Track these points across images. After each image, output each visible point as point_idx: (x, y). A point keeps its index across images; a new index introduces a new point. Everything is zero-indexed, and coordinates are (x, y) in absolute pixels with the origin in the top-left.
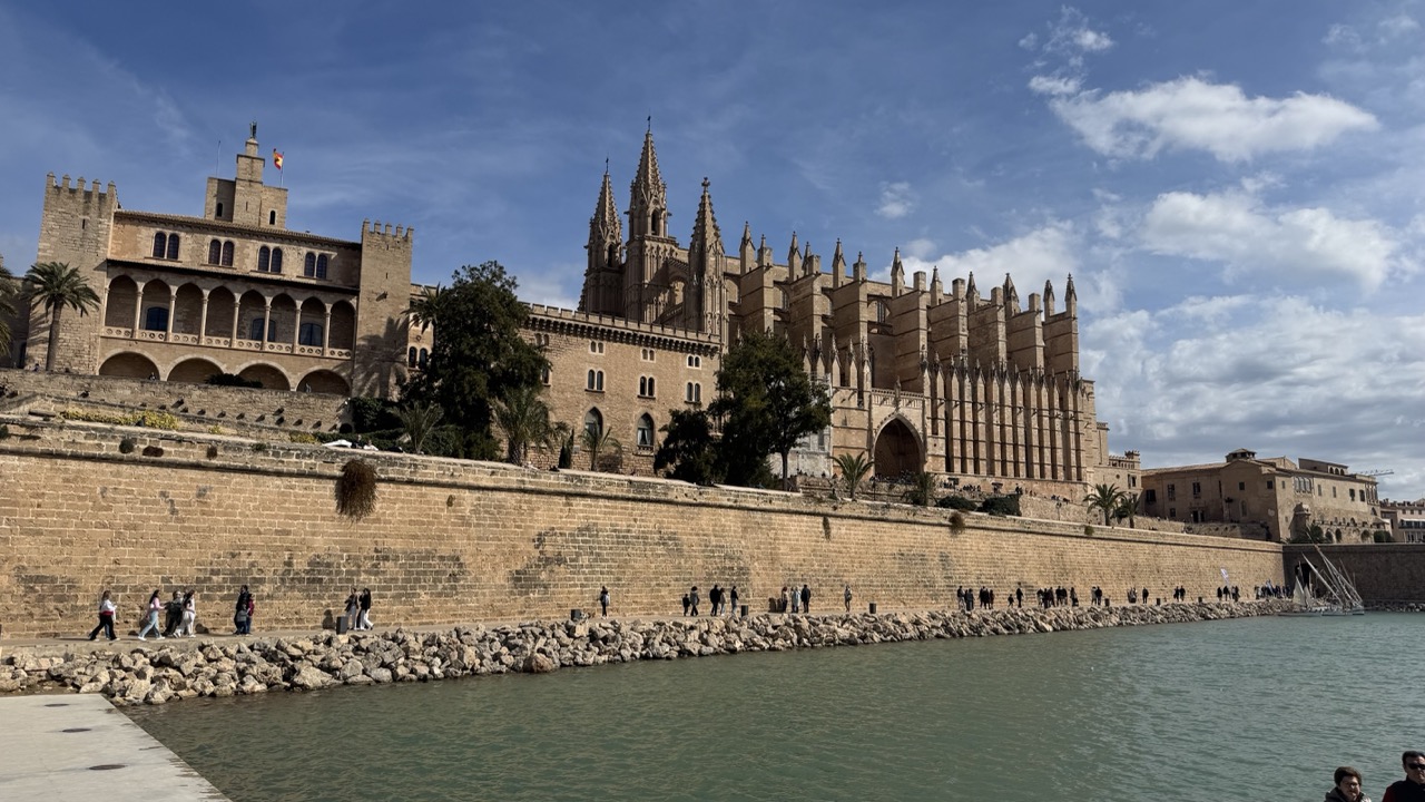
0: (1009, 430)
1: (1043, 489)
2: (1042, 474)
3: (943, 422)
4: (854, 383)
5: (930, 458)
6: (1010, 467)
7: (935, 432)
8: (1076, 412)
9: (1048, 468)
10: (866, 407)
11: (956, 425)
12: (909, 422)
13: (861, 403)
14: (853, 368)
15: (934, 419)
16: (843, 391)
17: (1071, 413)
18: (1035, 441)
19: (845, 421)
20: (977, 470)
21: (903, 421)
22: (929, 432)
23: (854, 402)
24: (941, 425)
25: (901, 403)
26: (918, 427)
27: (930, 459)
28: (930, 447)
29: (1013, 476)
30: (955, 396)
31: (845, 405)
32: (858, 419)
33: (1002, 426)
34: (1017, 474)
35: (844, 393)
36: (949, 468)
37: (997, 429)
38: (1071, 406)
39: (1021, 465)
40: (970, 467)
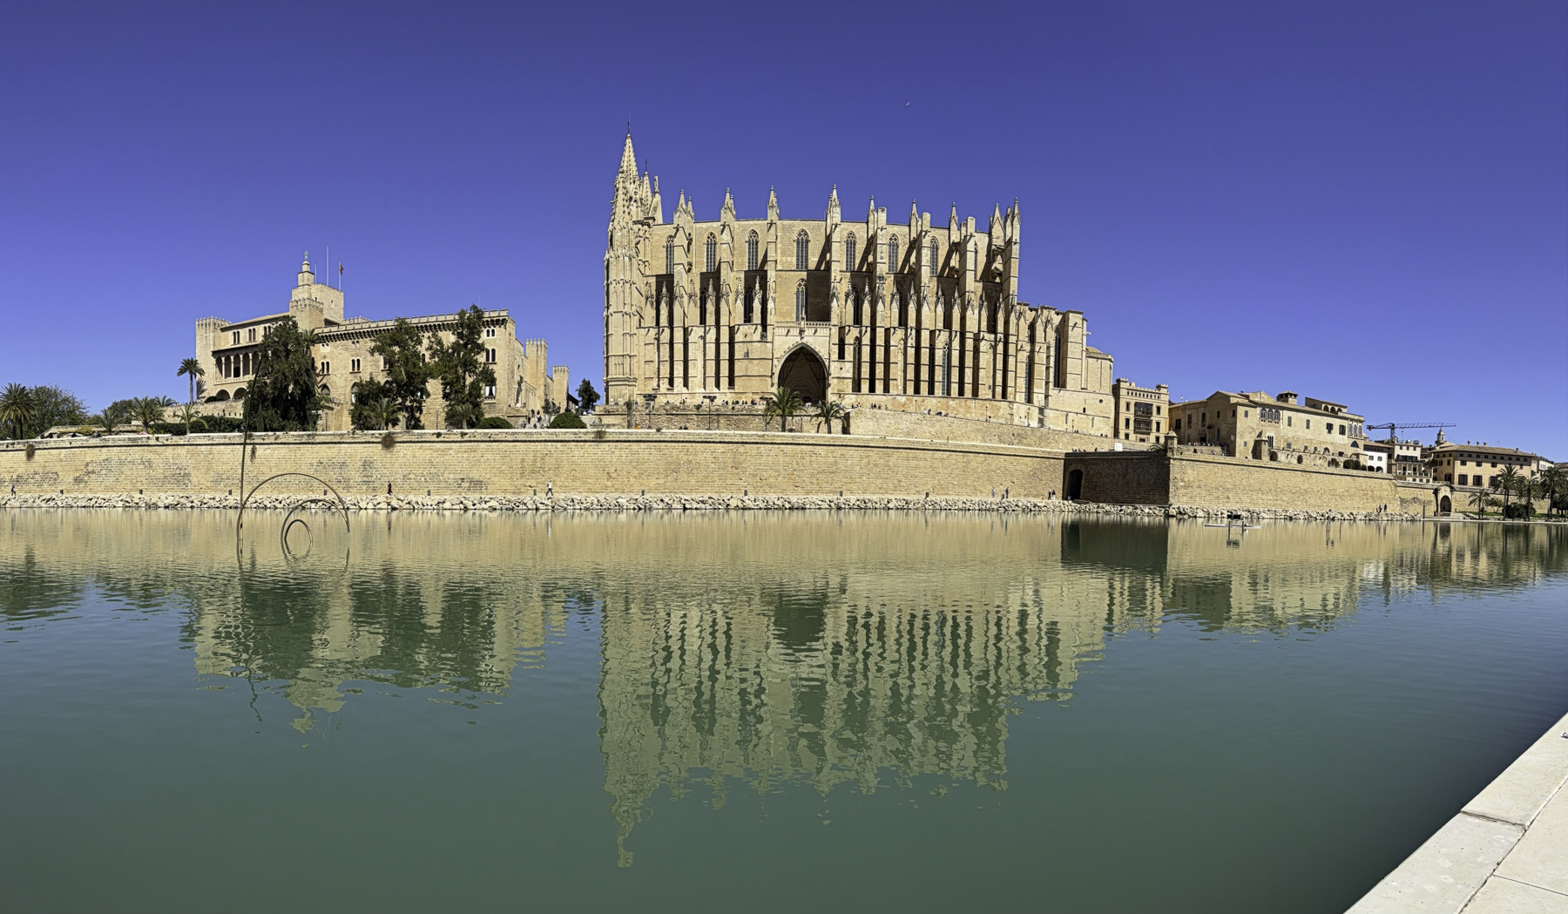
0: (925, 353)
1: (961, 406)
2: (961, 392)
3: (852, 347)
4: (757, 317)
5: (835, 380)
6: (924, 387)
7: (841, 356)
8: (1006, 335)
9: (968, 388)
10: (769, 339)
11: (866, 351)
12: (814, 350)
13: (764, 336)
14: (757, 305)
15: (842, 344)
16: (746, 327)
17: (1000, 336)
18: (955, 361)
19: (748, 353)
20: (886, 389)
21: (808, 348)
22: (835, 356)
23: (757, 337)
24: (849, 351)
25: (806, 333)
26: (823, 354)
27: (833, 382)
28: (834, 368)
29: (926, 394)
30: (866, 320)
31: (748, 339)
32: (757, 350)
33: (918, 348)
34: (931, 391)
35: (745, 329)
36: (857, 388)
37: (911, 352)
38: (1000, 328)
39: (936, 384)
40: (879, 386)
